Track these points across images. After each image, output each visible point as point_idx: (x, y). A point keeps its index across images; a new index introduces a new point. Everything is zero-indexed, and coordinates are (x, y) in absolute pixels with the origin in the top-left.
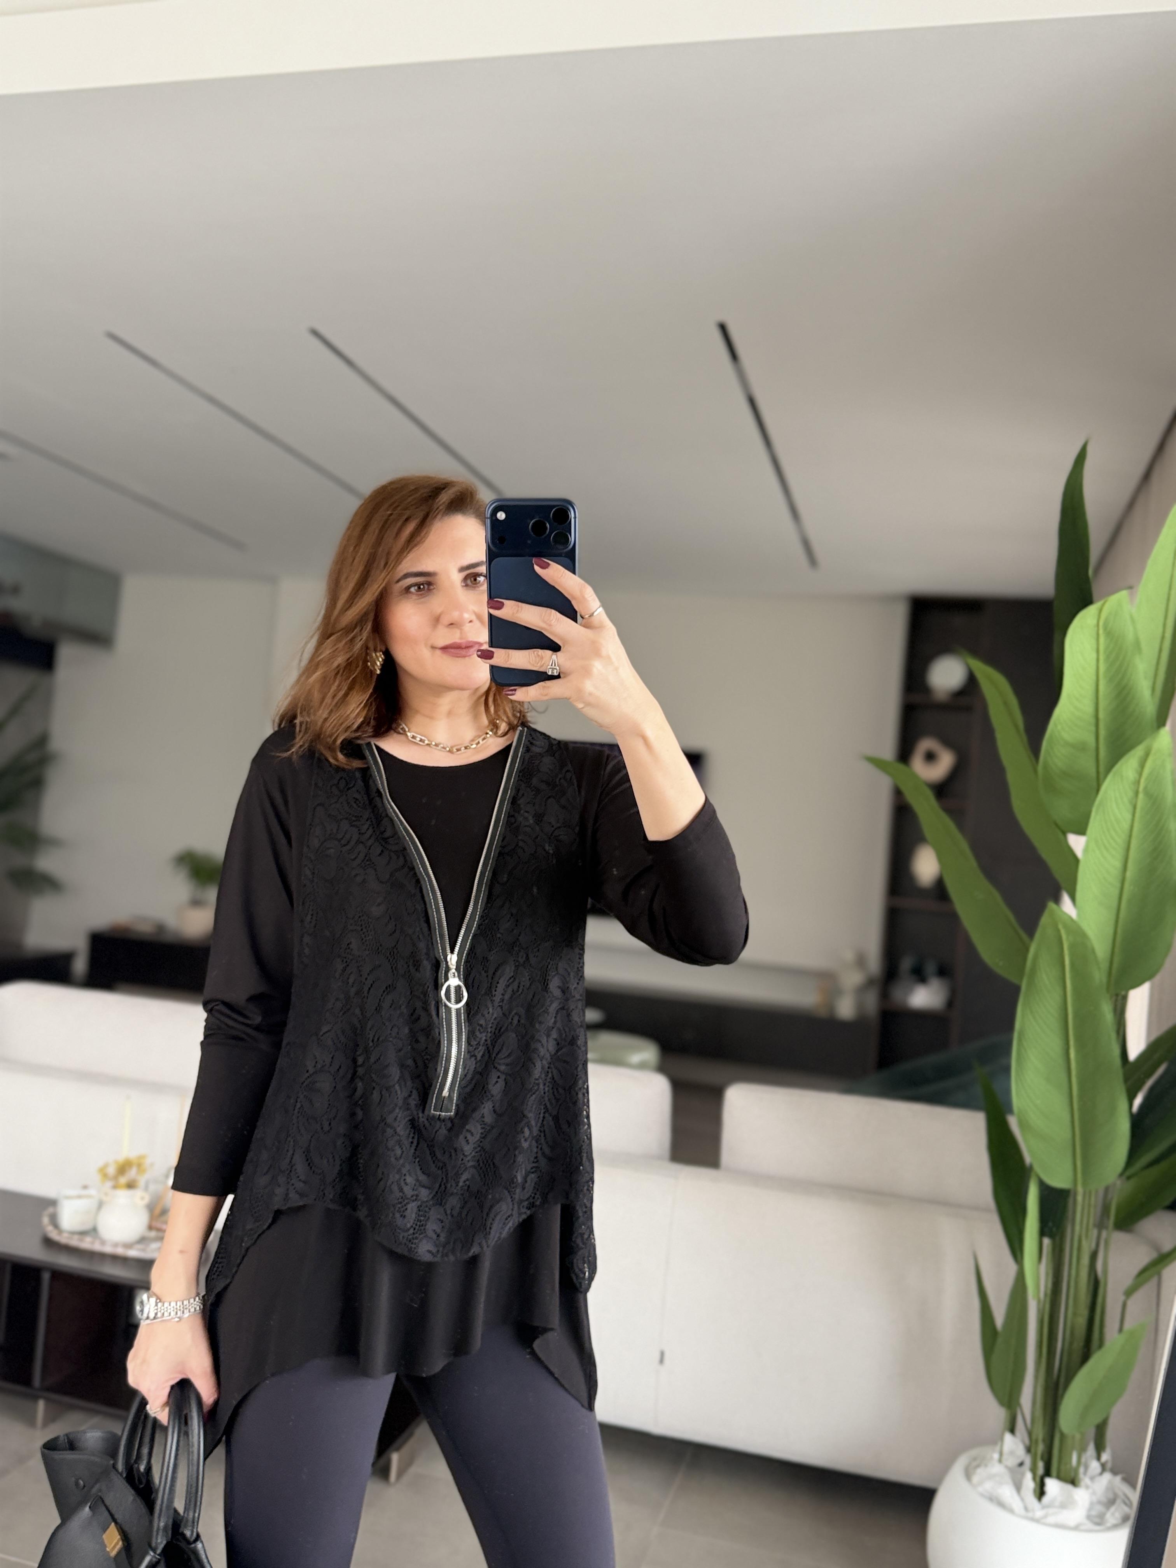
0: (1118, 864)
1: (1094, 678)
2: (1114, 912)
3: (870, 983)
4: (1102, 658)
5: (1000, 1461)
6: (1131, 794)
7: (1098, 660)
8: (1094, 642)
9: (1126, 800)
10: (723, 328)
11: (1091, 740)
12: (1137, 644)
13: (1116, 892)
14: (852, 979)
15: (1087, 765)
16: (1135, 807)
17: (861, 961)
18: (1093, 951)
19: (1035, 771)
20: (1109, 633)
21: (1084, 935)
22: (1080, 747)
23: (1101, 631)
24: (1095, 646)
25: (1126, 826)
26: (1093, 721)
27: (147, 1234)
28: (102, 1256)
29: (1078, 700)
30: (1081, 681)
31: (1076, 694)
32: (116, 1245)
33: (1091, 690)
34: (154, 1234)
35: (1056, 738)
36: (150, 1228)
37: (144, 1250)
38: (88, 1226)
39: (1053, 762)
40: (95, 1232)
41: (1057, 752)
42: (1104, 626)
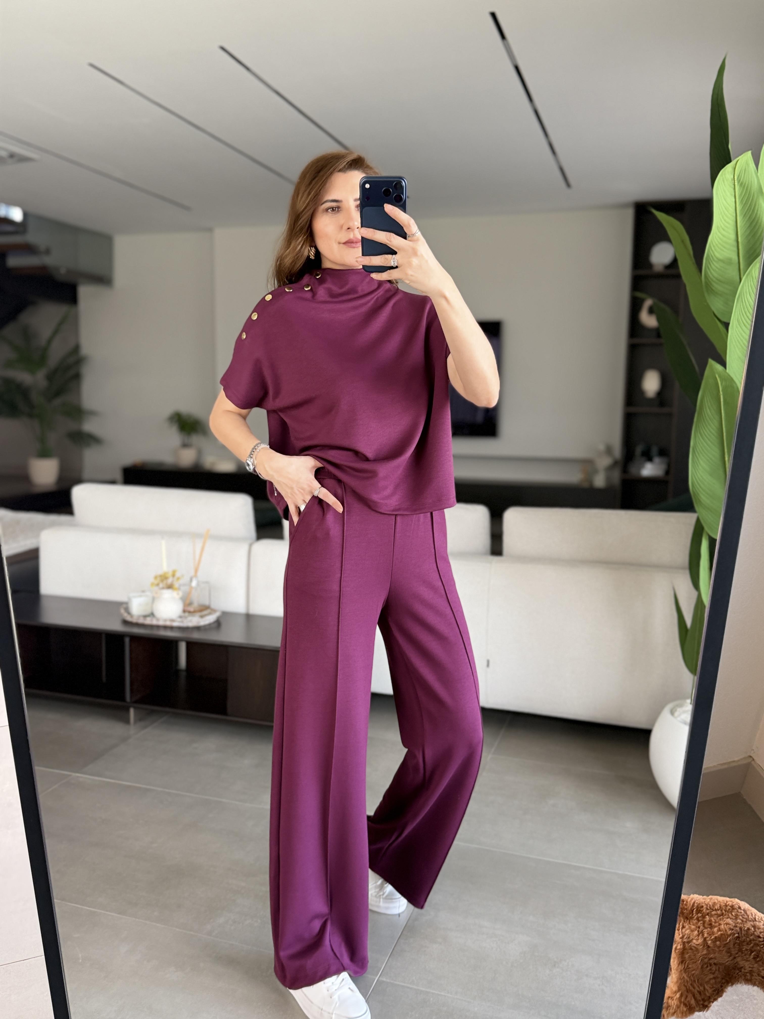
1: (734, 215)
3: (615, 463)
4: (738, 201)
7: (735, 203)
8: (732, 190)
10: (493, 15)
11: (735, 257)
14: (604, 462)
15: (733, 273)
17: (609, 450)
19: (700, 279)
20: (741, 185)
21: (731, 379)
22: (728, 262)
23: (736, 183)
24: (733, 194)
26: (735, 244)
27: (183, 614)
28: (158, 627)
29: (724, 230)
30: (725, 218)
31: (723, 226)
32: (165, 620)
33: (732, 223)
34: (187, 614)
35: (712, 256)
36: (184, 611)
37: (182, 622)
38: (148, 612)
39: (711, 273)
40: (152, 615)
41: (713, 266)
42: (738, 178)
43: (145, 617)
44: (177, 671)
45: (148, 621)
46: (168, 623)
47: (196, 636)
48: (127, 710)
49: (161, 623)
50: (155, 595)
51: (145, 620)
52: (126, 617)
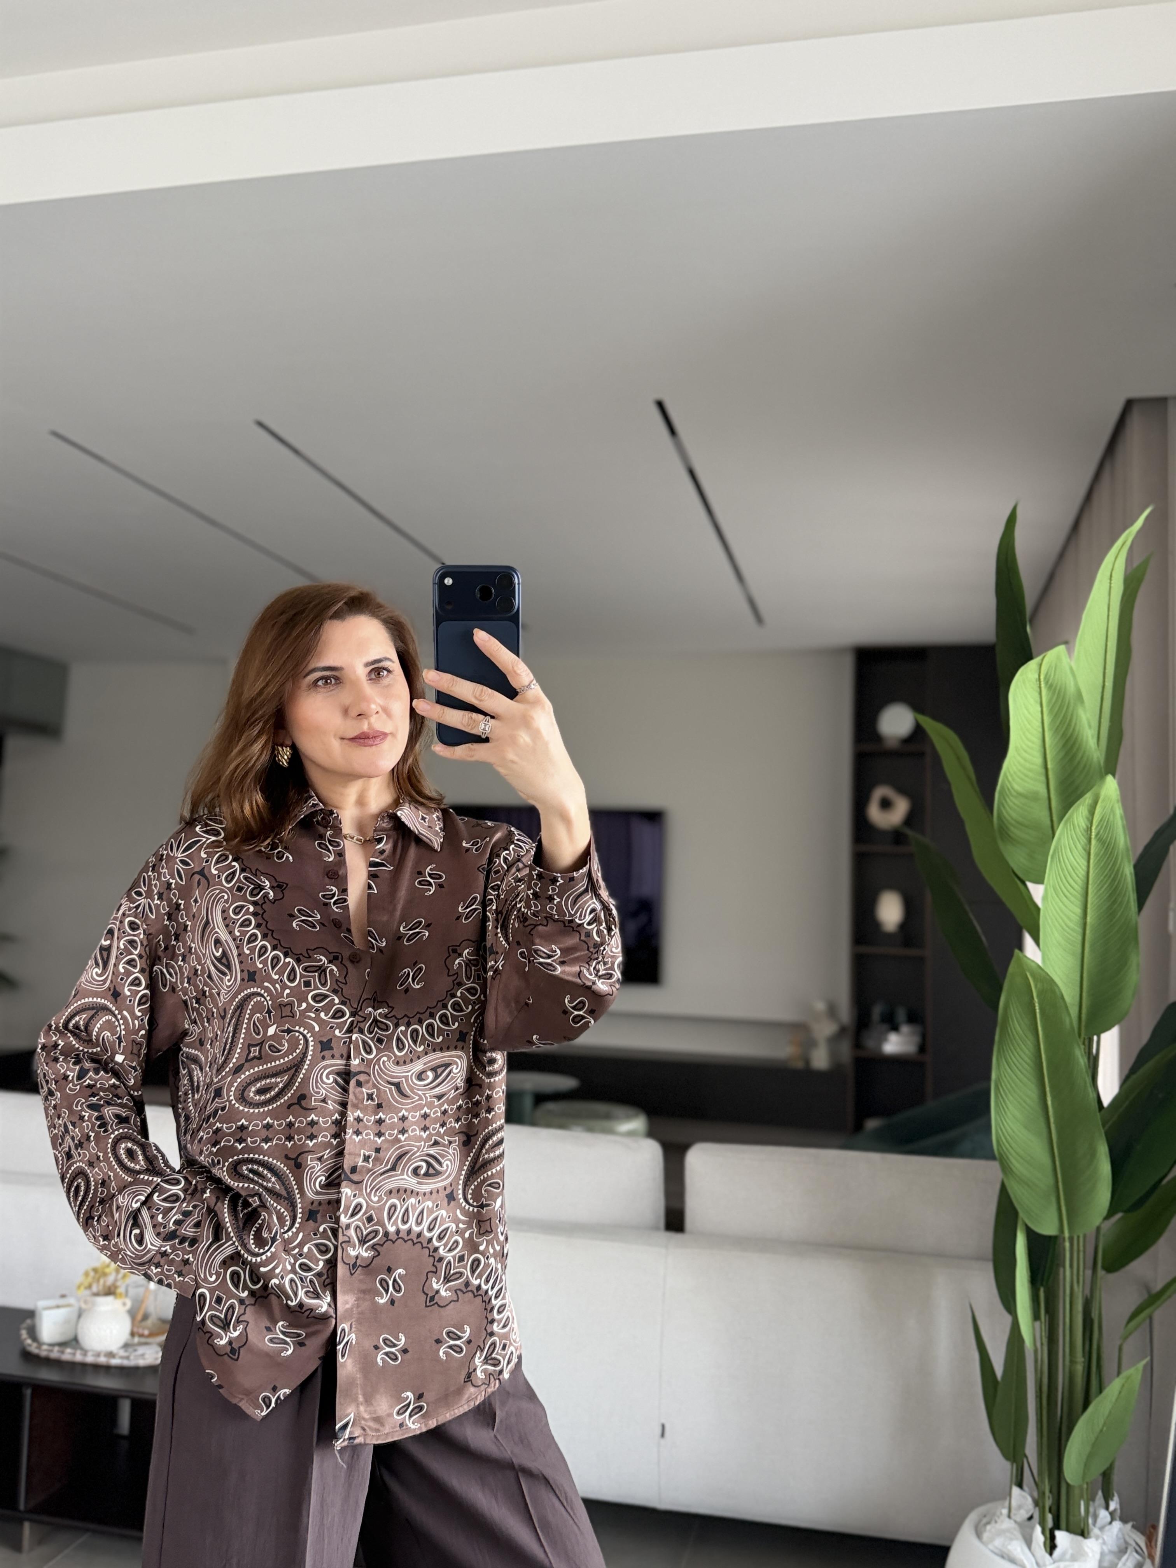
0: (1078, 911)
1: (1040, 730)
2: (1079, 957)
3: (843, 1032)
4: (1045, 709)
5: (1009, 1516)
6: (1084, 840)
7: (1042, 713)
8: (1037, 695)
9: (1080, 847)
10: (661, 406)
11: (1043, 791)
12: (1079, 695)
13: (1079, 938)
14: (825, 1029)
15: (1041, 814)
16: (1089, 854)
17: (832, 1011)
18: (1062, 996)
19: (992, 822)
20: (1050, 687)
21: (1051, 981)
22: (1032, 797)
23: (1043, 685)
24: (1038, 699)
25: (1082, 873)
26: (1043, 771)
27: (129, 1341)
28: (83, 1366)
29: (1025, 751)
30: (1027, 734)
31: (1024, 746)
32: (98, 1355)
33: (1038, 741)
34: (136, 1340)
35: (1008, 789)
36: (133, 1334)
37: (128, 1358)
38: (68, 1336)
39: (1007, 812)
40: (74, 1342)
41: (1010, 803)
42: (1045, 678)
43: (63, 1345)
44: (114, 1438)
45: (68, 1355)
46: (102, 1360)
48: (19, 1525)
49: (90, 1359)
50: (84, 1306)
51: (63, 1352)
52: (30, 1345)
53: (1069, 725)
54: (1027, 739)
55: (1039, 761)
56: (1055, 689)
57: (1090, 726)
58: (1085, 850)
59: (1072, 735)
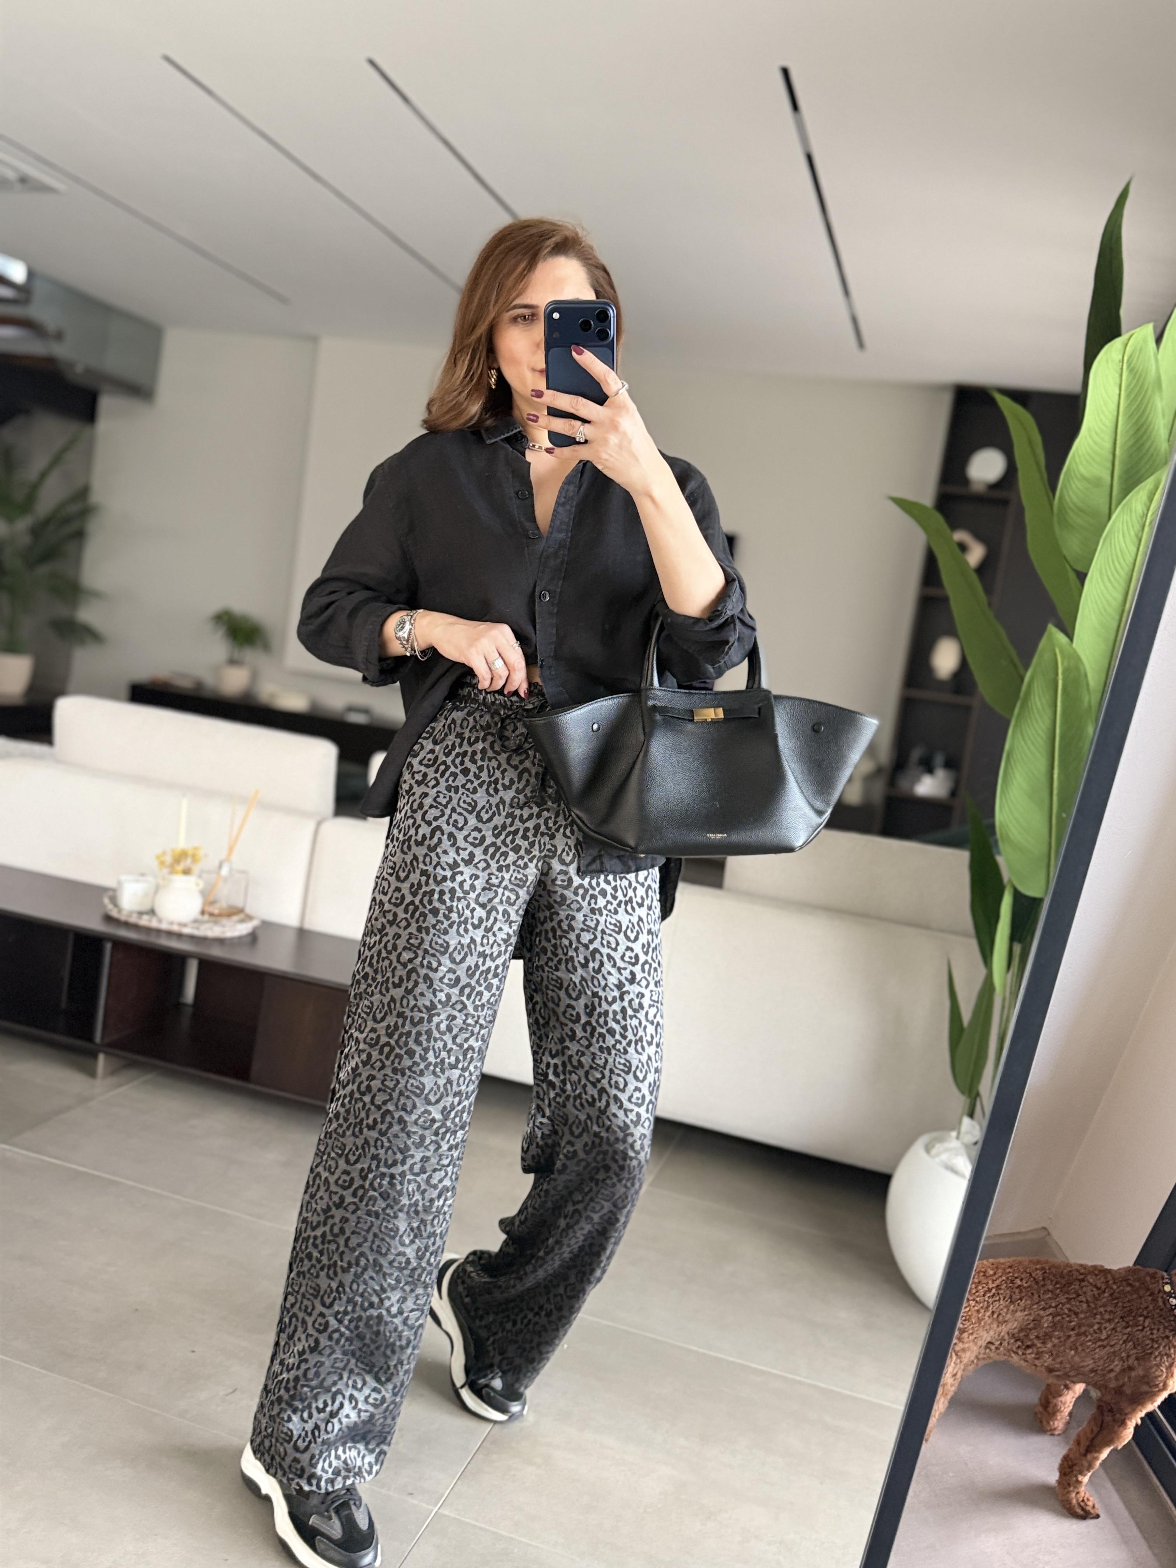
0: (1119, 597)
1: (1115, 413)
2: (1111, 643)
3: (879, 771)
4: (1123, 393)
5: (958, 1138)
6: (1137, 527)
7: (1120, 395)
8: (1117, 376)
9: (1132, 533)
10: (785, 72)
11: (1107, 477)
12: (1158, 382)
13: (1115, 625)
15: (1100, 501)
16: (1140, 541)
18: (1086, 676)
19: (1051, 506)
20: (1131, 370)
21: (1078, 659)
22: (1096, 482)
23: (1125, 368)
24: (1118, 382)
25: (1130, 560)
26: (1110, 457)
27: (200, 917)
28: (158, 932)
29: (1097, 434)
30: (1101, 418)
31: (1096, 427)
32: (172, 923)
34: (206, 917)
35: (1074, 471)
36: (203, 913)
37: (198, 928)
38: (146, 907)
39: (1068, 495)
40: (152, 912)
41: (1073, 486)
42: (1128, 360)
43: (141, 914)
44: (179, 1006)
45: (144, 921)
46: (175, 928)
47: (217, 952)
48: (94, 1056)
49: (164, 926)
50: (161, 882)
51: (140, 918)
52: (111, 910)
53: (1144, 412)
54: (1101, 421)
55: (1108, 445)
56: (1137, 372)
57: (1164, 416)
58: (1137, 536)
59: (1144, 422)
